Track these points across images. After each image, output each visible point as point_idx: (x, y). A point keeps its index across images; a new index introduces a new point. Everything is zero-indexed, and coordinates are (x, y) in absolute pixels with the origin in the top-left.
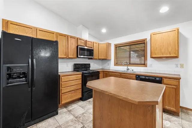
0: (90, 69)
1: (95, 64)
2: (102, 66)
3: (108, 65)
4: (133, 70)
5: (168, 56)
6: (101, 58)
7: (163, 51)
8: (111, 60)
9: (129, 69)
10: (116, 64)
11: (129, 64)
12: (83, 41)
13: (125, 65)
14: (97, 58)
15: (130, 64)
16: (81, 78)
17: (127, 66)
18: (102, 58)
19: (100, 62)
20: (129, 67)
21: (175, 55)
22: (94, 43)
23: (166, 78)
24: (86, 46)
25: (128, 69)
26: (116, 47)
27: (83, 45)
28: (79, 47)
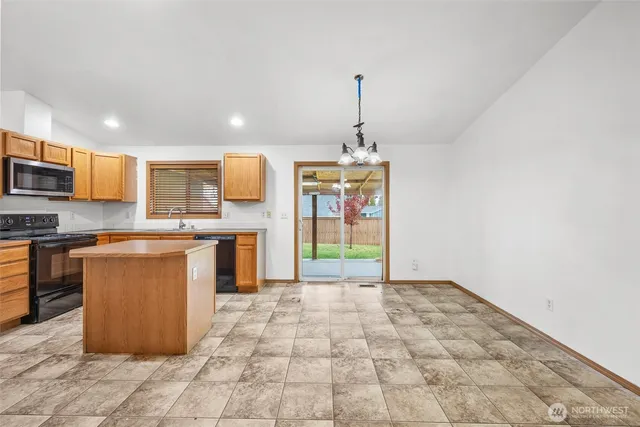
0: (59, 232)
1: (76, 216)
2: (104, 219)
3: (128, 217)
4: (193, 227)
5: (249, 197)
6: (102, 197)
7: (242, 189)
8: (135, 203)
9: (184, 225)
10: (152, 214)
11: (187, 213)
12: (32, 145)
13: (174, 216)
14: (88, 196)
15: (190, 213)
16: (27, 257)
17: (181, 218)
18: (105, 197)
19: (99, 208)
20: (185, 221)
21: (256, 198)
22: (75, 153)
23: (241, 234)
24: (42, 161)
25: (182, 226)
26: (152, 170)
27: (32, 156)
28: (13, 161)
